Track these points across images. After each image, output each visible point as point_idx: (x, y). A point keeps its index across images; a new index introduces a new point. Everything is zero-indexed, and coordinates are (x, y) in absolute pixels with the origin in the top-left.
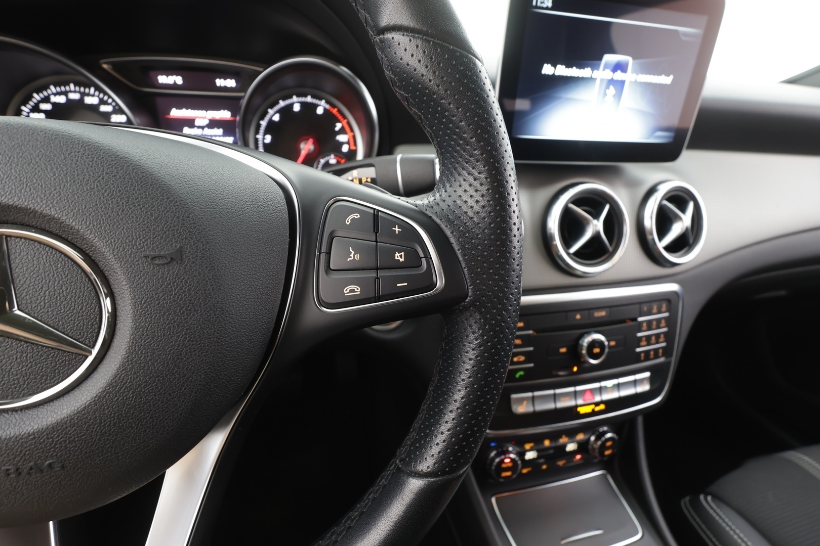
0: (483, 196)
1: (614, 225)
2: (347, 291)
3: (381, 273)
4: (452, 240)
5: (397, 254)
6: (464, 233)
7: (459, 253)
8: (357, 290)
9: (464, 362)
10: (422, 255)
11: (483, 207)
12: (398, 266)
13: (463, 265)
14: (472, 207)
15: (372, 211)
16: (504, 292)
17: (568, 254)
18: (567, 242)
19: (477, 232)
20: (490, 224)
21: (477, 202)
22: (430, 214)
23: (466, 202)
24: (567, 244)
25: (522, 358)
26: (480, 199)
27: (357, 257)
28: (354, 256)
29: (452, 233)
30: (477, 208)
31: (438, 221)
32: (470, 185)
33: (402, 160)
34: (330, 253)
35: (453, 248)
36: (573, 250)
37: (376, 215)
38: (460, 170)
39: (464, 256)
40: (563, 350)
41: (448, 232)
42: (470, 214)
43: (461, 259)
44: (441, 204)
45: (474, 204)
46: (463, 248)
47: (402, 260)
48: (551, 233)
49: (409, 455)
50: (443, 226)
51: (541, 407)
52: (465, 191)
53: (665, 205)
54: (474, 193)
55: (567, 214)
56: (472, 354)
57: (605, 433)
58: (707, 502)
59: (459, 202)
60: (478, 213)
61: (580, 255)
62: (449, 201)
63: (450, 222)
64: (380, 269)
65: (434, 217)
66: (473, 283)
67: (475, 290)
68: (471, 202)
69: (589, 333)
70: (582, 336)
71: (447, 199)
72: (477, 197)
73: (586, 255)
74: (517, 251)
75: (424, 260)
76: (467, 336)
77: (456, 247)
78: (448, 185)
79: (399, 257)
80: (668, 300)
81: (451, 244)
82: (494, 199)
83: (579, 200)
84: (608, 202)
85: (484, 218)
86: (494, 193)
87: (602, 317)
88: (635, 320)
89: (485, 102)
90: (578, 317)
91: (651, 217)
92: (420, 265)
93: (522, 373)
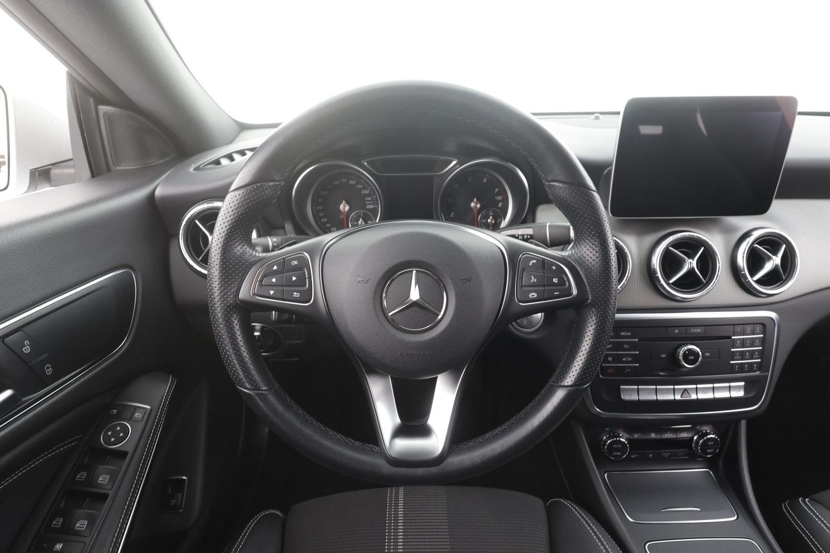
0: (596, 252)
1: (708, 262)
2: (530, 296)
3: (546, 288)
4: (581, 273)
5: (554, 279)
6: (587, 270)
7: (584, 279)
8: (535, 295)
9: (586, 332)
10: (566, 279)
11: (597, 257)
12: (555, 284)
13: (587, 285)
14: (591, 257)
15: (542, 259)
16: (607, 298)
17: (668, 284)
18: (667, 275)
19: (594, 269)
20: (600, 266)
21: (594, 255)
22: (570, 260)
23: (588, 255)
24: (667, 276)
25: (630, 359)
26: (595, 253)
27: (535, 280)
28: (533, 280)
29: (581, 269)
30: (594, 258)
31: (574, 264)
32: (590, 247)
33: (549, 226)
34: (522, 278)
35: (581, 277)
36: (671, 281)
37: (543, 260)
38: (585, 240)
39: (587, 281)
40: (664, 356)
41: (579, 269)
42: (590, 260)
43: (585, 282)
44: (575, 255)
45: (592, 256)
46: (586, 276)
47: (556, 282)
48: (654, 268)
49: (557, 378)
50: (576, 266)
51: (644, 397)
52: (588, 250)
53: (756, 247)
54: (592, 251)
55: (667, 254)
56: (591, 328)
57: (707, 434)
58: (805, 503)
59: (584, 255)
60: (594, 260)
61: (678, 285)
62: (579, 254)
63: (580, 264)
64: (546, 286)
65: (572, 262)
66: (592, 293)
67: (592, 297)
68: (591, 255)
69: (686, 345)
70: (680, 346)
71: (578, 253)
72: (594, 252)
73: (682, 285)
74: (614, 278)
75: (567, 282)
76: (588, 319)
77: (583, 276)
78: (579, 246)
79: (555, 280)
80: (763, 324)
81: (580, 275)
82: (602, 254)
83: (677, 244)
84: (703, 246)
85: (597, 263)
86: (602, 251)
87: (698, 333)
88: (730, 337)
89: (597, 211)
90: (677, 331)
91: (743, 257)
92: (565, 284)
93: (629, 370)
